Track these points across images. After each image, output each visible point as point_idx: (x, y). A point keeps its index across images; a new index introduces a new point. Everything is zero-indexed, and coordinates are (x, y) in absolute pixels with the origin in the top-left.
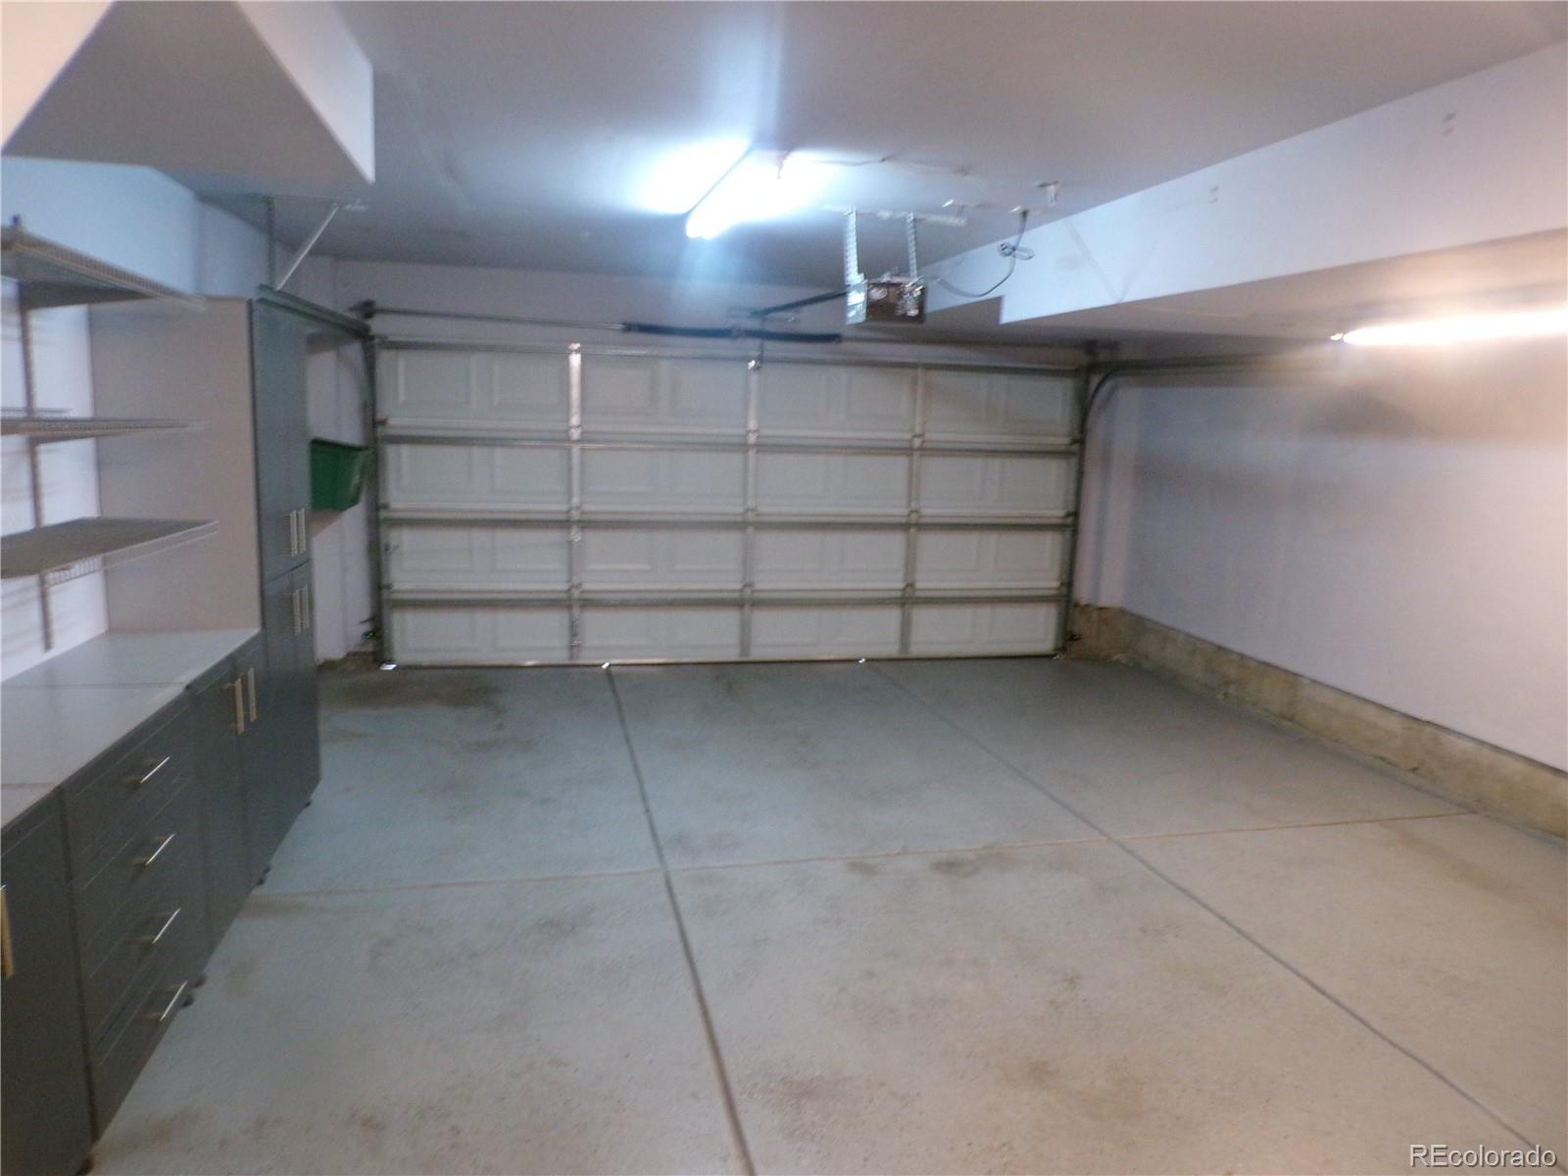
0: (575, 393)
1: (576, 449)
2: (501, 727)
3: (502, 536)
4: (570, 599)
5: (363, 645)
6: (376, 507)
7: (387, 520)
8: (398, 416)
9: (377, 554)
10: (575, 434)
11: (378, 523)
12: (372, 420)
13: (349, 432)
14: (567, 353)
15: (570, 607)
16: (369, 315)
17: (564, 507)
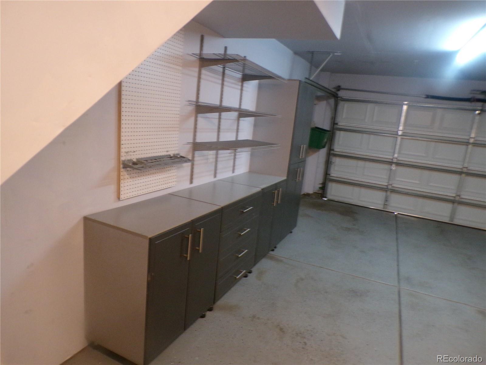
0: (403, 119)
1: (399, 138)
2: (354, 225)
3: (368, 164)
4: (387, 188)
5: (319, 191)
6: (330, 149)
7: (333, 154)
8: (342, 122)
9: (328, 164)
10: (400, 133)
11: (331, 154)
12: (334, 123)
13: (326, 126)
14: (402, 106)
15: (386, 191)
16: (339, 90)
17: (391, 157)
